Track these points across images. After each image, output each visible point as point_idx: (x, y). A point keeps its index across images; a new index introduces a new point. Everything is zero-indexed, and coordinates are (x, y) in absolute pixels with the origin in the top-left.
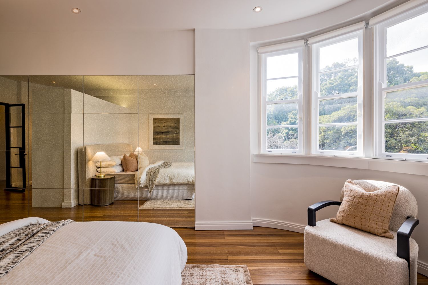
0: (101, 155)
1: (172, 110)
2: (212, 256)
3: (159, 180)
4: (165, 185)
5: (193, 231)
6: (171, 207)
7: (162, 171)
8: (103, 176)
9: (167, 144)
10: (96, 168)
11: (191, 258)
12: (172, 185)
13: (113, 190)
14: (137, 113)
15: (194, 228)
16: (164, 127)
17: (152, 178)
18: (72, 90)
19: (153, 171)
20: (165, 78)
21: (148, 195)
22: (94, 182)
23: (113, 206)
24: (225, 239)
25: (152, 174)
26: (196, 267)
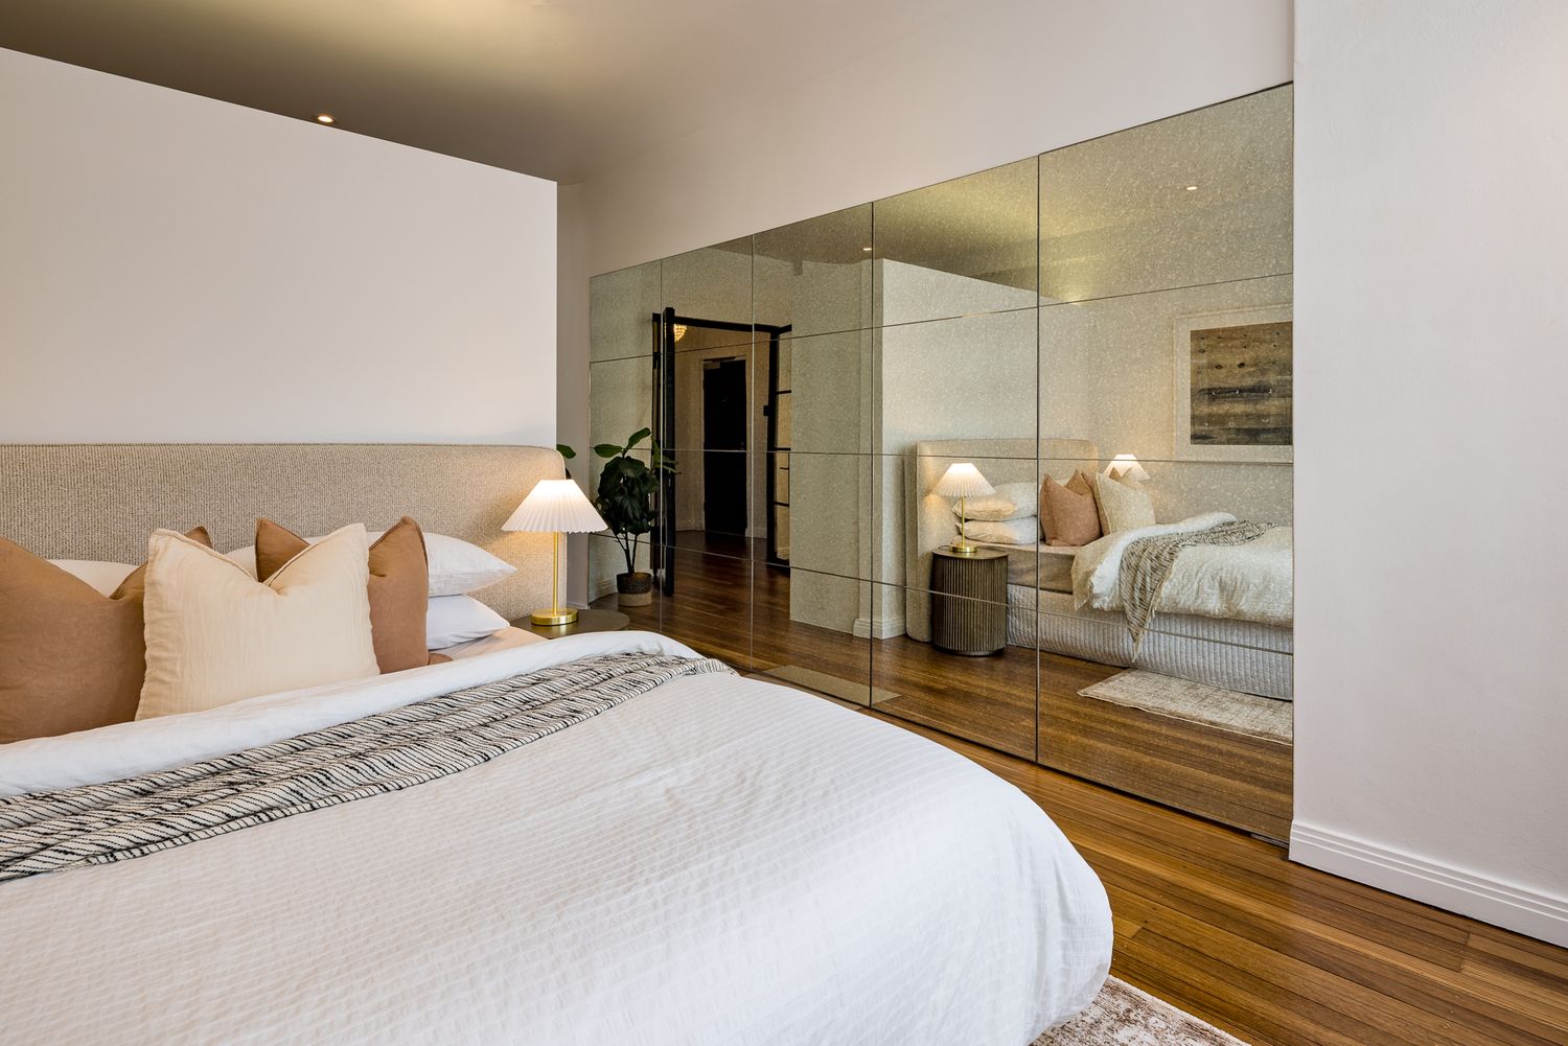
0: (964, 473)
1: (1178, 275)
2: (1330, 1028)
3: (1172, 590)
4: (1199, 618)
5: (1277, 860)
6: (1218, 720)
7: (1187, 555)
8: (968, 550)
9: (1257, 442)
10: (954, 519)
11: (1202, 984)
12: (1234, 621)
13: (1003, 607)
14: (1035, 305)
15: (1284, 850)
16: (1242, 365)
17: (1144, 579)
18: (885, 260)
19: (1150, 549)
20: (1149, 137)
21: (1125, 644)
22: (942, 567)
23: (1001, 665)
24: (1458, 970)
25: (1147, 565)
26: (1206, 1037)
